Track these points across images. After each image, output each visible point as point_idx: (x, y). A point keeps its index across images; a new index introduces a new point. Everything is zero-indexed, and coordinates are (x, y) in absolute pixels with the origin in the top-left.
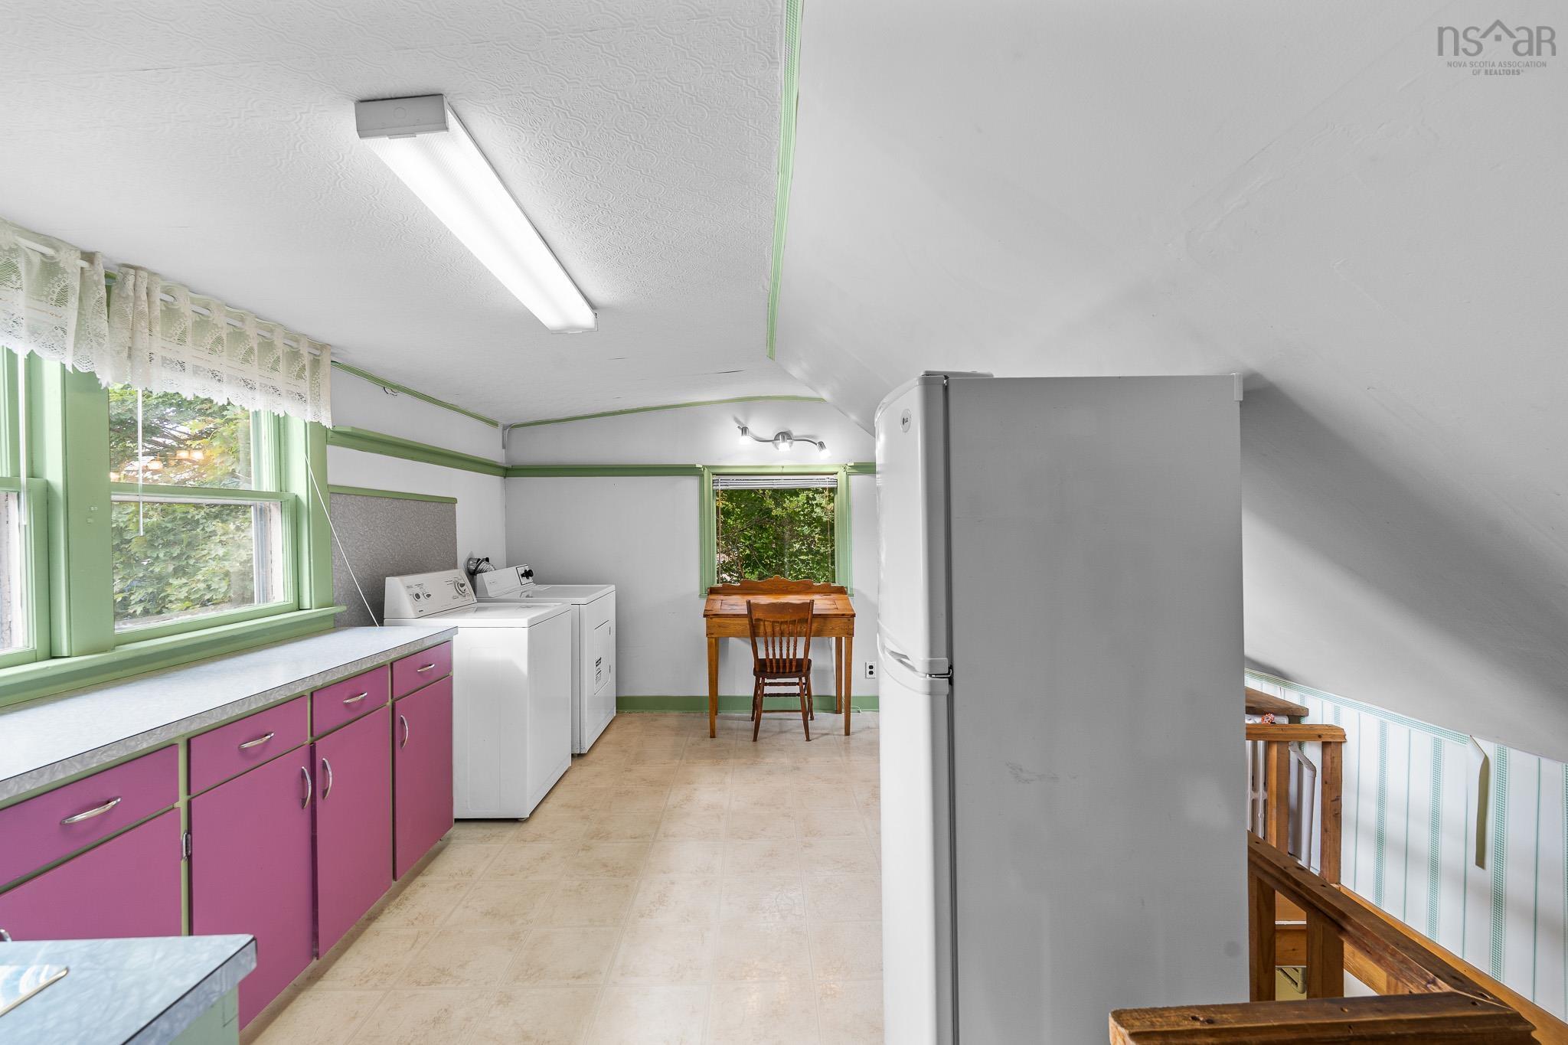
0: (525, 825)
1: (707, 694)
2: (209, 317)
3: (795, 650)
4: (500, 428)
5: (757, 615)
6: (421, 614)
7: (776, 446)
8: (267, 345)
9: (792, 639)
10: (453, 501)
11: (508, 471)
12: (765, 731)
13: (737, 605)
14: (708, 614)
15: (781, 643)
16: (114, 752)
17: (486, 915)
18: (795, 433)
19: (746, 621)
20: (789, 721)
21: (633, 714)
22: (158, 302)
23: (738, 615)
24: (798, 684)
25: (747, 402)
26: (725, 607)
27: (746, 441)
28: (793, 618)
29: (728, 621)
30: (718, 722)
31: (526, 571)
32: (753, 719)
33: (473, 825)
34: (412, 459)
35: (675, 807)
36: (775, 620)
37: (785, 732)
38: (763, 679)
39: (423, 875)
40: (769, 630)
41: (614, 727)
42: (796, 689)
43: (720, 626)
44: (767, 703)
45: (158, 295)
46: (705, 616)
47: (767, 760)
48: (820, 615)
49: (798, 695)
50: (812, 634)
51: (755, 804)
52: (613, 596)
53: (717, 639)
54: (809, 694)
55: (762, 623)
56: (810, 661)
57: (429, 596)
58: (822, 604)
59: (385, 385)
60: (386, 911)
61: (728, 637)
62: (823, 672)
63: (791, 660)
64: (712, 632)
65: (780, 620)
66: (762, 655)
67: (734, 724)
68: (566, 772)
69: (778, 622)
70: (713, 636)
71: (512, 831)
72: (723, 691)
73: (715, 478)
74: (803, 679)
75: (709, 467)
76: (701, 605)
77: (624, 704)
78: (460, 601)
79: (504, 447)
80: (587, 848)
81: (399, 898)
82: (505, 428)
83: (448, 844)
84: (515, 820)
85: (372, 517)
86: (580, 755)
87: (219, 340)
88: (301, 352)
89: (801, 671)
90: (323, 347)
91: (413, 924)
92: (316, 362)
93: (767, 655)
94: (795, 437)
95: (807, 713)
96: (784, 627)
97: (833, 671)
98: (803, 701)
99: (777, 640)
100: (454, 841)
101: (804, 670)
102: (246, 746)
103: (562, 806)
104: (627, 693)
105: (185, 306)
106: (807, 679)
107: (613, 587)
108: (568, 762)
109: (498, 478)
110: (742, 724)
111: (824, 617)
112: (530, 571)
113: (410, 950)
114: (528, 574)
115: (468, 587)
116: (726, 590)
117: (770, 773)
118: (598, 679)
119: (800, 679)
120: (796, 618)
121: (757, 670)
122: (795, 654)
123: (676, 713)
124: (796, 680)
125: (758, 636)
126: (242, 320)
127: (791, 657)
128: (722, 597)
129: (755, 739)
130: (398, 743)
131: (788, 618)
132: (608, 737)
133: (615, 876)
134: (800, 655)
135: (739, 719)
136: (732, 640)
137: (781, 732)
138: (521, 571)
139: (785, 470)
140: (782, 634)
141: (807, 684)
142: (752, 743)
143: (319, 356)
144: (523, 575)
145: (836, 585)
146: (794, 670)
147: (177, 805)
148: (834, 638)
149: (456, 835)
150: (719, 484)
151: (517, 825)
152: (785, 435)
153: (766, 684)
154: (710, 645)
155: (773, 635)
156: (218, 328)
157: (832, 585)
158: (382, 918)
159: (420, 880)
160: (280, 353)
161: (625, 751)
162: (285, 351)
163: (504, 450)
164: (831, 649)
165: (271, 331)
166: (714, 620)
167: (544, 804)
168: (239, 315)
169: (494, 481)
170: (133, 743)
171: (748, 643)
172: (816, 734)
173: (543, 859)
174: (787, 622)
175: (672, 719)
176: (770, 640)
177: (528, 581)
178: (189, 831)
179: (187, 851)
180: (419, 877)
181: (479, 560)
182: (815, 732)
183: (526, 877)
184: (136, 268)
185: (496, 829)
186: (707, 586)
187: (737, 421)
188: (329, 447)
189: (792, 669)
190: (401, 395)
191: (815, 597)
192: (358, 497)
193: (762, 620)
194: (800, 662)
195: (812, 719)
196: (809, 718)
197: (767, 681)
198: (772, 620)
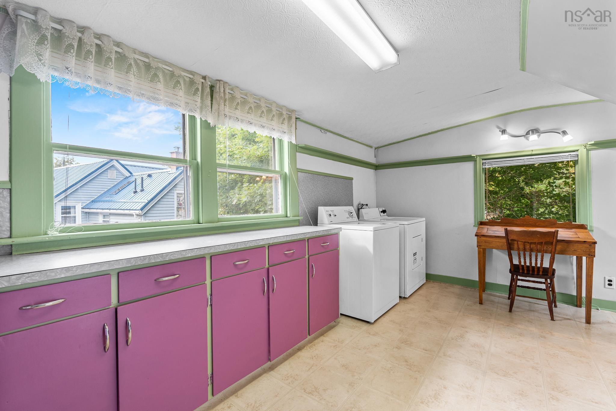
0: (372, 325)
1: (478, 280)
2: (247, 99)
3: (542, 261)
4: (374, 148)
5: (511, 237)
6: (332, 223)
7: (527, 139)
8: (270, 111)
9: (539, 255)
10: (351, 179)
11: (377, 167)
12: (518, 307)
13: (498, 231)
14: (478, 234)
15: (530, 256)
16: (176, 255)
17: (343, 366)
18: (542, 129)
19: (504, 241)
20: (537, 305)
21: (435, 283)
22: (227, 93)
23: (498, 236)
24: (544, 283)
25: (506, 116)
26: (489, 232)
27: (505, 137)
28: (541, 241)
29: (491, 239)
30: (484, 296)
31: (383, 210)
32: (509, 298)
33: (350, 319)
34: (333, 160)
35: (453, 339)
36: (526, 241)
37: (533, 311)
38: (517, 276)
39: (324, 336)
40: (521, 247)
41: (424, 287)
42: (543, 286)
43: (486, 242)
44: (519, 291)
45: (227, 91)
46: (476, 235)
47: (519, 326)
48: (564, 240)
49: (544, 290)
50: (556, 252)
51: (509, 353)
52: (424, 223)
53: (484, 250)
54: (553, 291)
55: (516, 242)
56: (554, 270)
57: (335, 215)
58: (563, 234)
59: (321, 128)
60: (305, 348)
61: (493, 249)
62: (564, 279)
63: (538, 268)
64: (481, 245)
65: (530, 241)
66: (516, 262)
67: (496, 299)
68: (396, 304)
69: (529, 243)
70: (481, 247)
71: (365, 327)
72: (489, 279)
73: (484, 161)
74: (549, 281)
75: (480, 156)
76: (475, 230)
77: (429, 277)
78: (350, 219)
79: (375, 157)
80: (398, 348)
81: (312, 344)
82: (375, 149)
83: (337, 325)
84: (368, 322)
85: (315, 183)
86: (405, 298)
87: (251, 108)
88: (283, 113)
89: (547, 275)
90: (293, 111)
91: (313, 358)
92: (290, 118)
93: (520, 262)
94: (542, 131)
95: (552, 303)
96: (532, 246)
97: (573, 278)
98: (548, 295)
99: (527, 254)
100: (340, 324)
101: (549, 275)
102: (237, 263)
103: (391, 321)
104: (432, 272)
105: (238, 95)
106: (552, 281)
107: (424, 219)
108: (397, 300)
109: (372, 170)
110: (501, 300)
111: (568, 242)
112: (385, 210)
113: (308, 371)
114: (384, 212)
115: (355, 214)
116: (492, 223)
117: (521, 335)
118: (414, 263)
119: (546, 280)
120: (543, 241)
121: (512, 270)
122: (542, 263)
123: (459, 287)
124: (543, 280)
125: (513, 250)
126: (260, 100)
127: (539, 265)
128: (488, 227)
129: (510, 311)
130: (310, 275)
131: (536, 240)
132: (420, 292)
133: (410, 369)
134: (546, 264)
135: (499, 297)
136: (495, 251)
137: (530, 310)
138: (381, 210)
139: (534, 153)
140: (531, 250)
141: (552, 284)
142: (508, 313)
143: (291, 115)
144: (381, 212)
145: (577, 223)
146: (541, 273)
147: (206, 282)
148: (575, 257)
149: (342, 322)
150: (487, 165)
151: (368, 325)
152: (535, 131)
153: (519, 280)
154: (479, 253)
155: (525, 250)
156: (250, 103)
157: (573, 223)
158: (303, 350)
159: (322, 338)
160: (274, 113)
161: (428, 301)
162: (277, 113)
163: (375, 158)
164: (572, 264)
165: (271, 105)
166: (482, 238)
167: (382, 318)
168: (260, 98)
169: (371, 172)
170: (184, 253)
171: (506, 254)
172: (559, 317)
173: (376, 346)
174: (535, 243)
175: (456, 289)
176: (522, 253)
177: (384, 215)
178: (211, 295)
179: (210, 302)
180: (322, 336)
181: (363, 204)
182: (558, 315)
183: (366, 353)
184: (219, 81)
185: (360, 324)
186: (478, 221)
187: (498, 127)
188: (297, 154)
189: (539, 272)
190: (328, 133)
191: (560, 230)
192: (310, 174)
193: (516, 240)
194: (545, 271)
195: (556, 306)
196: (553, 306)
197: (519, 277)
198: (523, 241)
